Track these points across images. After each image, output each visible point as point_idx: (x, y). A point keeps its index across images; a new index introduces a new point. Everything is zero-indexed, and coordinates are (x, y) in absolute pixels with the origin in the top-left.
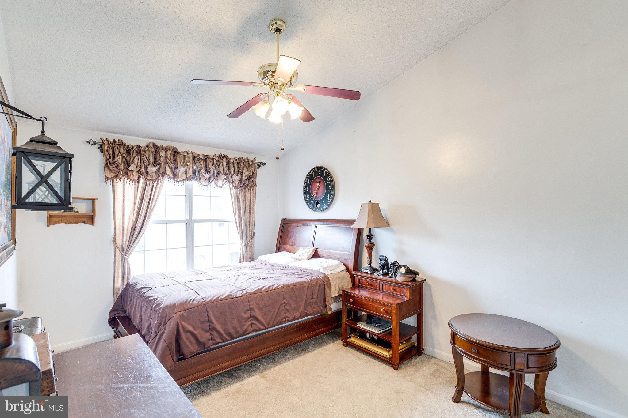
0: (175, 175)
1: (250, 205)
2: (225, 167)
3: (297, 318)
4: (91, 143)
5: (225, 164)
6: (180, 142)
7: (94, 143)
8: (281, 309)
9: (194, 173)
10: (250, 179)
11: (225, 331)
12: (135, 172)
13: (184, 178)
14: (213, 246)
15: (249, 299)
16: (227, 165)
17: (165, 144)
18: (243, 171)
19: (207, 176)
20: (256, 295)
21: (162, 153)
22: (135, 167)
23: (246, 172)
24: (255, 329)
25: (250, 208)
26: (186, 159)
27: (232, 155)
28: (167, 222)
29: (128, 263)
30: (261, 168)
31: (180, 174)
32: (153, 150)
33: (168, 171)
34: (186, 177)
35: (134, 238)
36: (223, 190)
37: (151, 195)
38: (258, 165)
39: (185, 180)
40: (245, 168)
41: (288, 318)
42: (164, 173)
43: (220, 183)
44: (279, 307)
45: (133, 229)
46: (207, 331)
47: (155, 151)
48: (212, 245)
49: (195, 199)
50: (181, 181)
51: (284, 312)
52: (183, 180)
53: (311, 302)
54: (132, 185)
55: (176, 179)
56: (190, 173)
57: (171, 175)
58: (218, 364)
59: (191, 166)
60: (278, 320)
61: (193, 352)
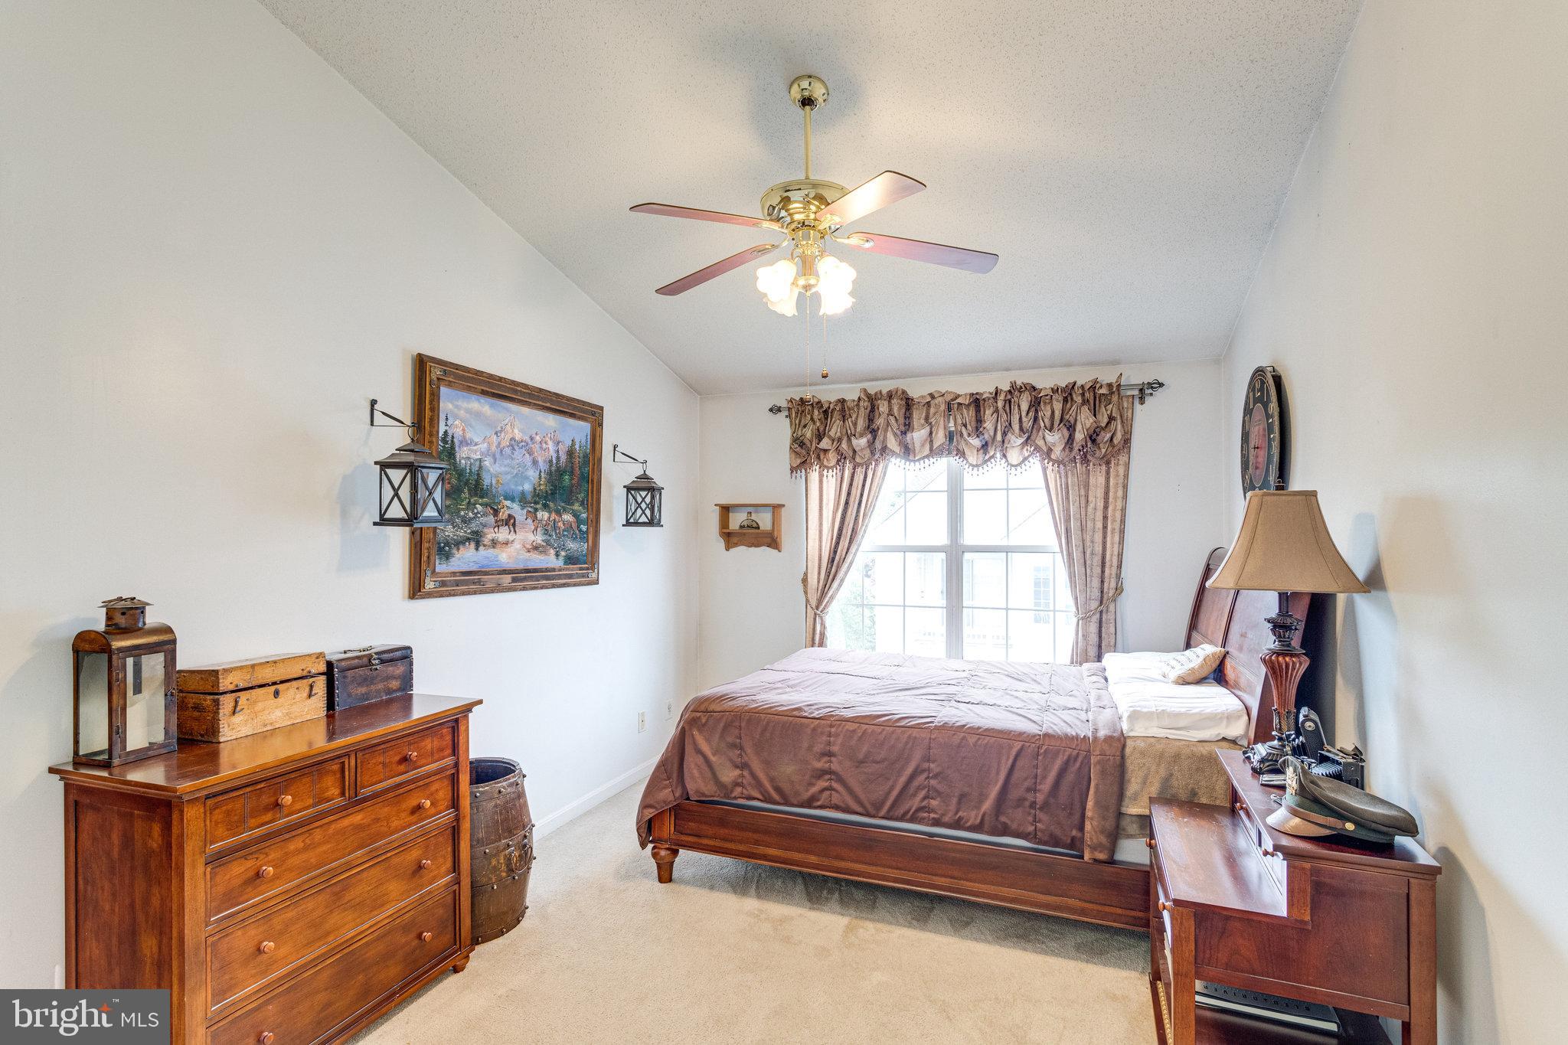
0: (907, 451)
1: (1106, 507)
2: (1024, 414)
3: (969, 824)
4: (775, 410)
5: (1025, 406)
6: (917, 376)
7: (779, 410)
8: (916, 783)
9: (950, 436)
10: (1097, 435)
11: (772, 780)
12: (831, 452)
13: (927, 451)
14: (1009, 611)
15: (833, 730)
16: (1033, 409)
17: (886, 387)
18: (1078, 418)
19: (976, 442)
20: (851, 726)
21: (883, 407)
22: (830, 442)
23: (1085, 420)
24: (835, 804)
25: (1105, 518)
26: (932, 410)
27: (1045, 382)
28: (905, 549)
29: (823, 624)
30: (1149, 400)
31: (917, 445)
32: (866, 404)
33: (892, 443)
34: (931, 450)
35: (831, 577)
36: (1024, 472)
37: (862, 495)
38: (1141, 390)
39: (927, 457)
40: (1085, 408)
41: (936, 813)
42: (884, 449)
43: (1014, 456)
44: (912, 778)
45: (832, 560)
46: (737, 767)
47: (869, 405)
48: (1007, 609)
49: (969, 499)
50: (919, 460)
51: (923, 793)
52: (924, 458)
53: (1025, 799)
54: (833, 476)
55: (911, 457)
56: (940, 438)
57: (897, 449)
58: (757, 843)
59: (942, 423)
60: (907, 807)
61: (704, 795)
